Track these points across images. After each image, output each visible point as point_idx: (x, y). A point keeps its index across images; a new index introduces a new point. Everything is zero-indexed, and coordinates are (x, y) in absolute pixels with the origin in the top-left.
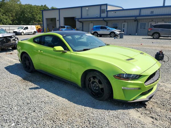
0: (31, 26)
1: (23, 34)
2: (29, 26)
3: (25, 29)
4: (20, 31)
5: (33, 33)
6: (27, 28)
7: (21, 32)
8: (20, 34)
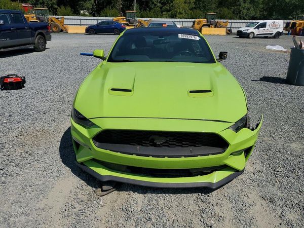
0: (274, 22)
1: (251, 36)
2: (269, 22)
3: (258, 27)
4: (247, 30)
5: (273, 35)
6: (264, 25)
7: (248, 32)
8: (247, 36)
